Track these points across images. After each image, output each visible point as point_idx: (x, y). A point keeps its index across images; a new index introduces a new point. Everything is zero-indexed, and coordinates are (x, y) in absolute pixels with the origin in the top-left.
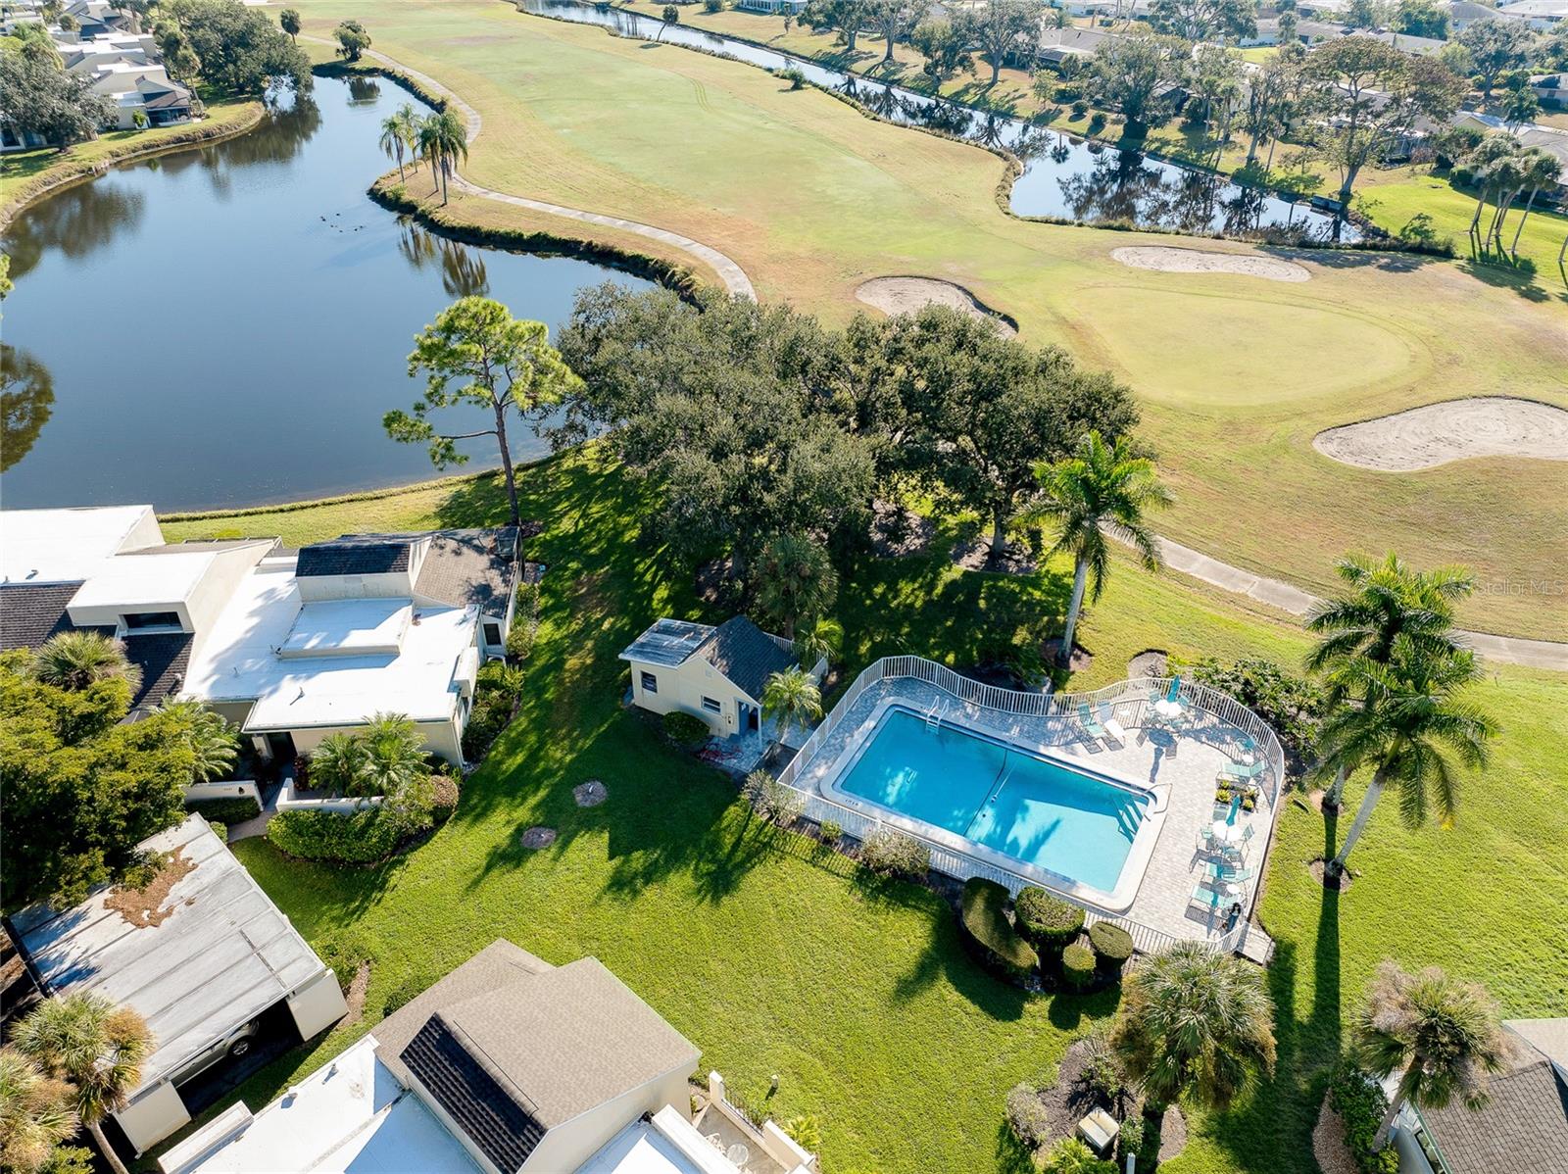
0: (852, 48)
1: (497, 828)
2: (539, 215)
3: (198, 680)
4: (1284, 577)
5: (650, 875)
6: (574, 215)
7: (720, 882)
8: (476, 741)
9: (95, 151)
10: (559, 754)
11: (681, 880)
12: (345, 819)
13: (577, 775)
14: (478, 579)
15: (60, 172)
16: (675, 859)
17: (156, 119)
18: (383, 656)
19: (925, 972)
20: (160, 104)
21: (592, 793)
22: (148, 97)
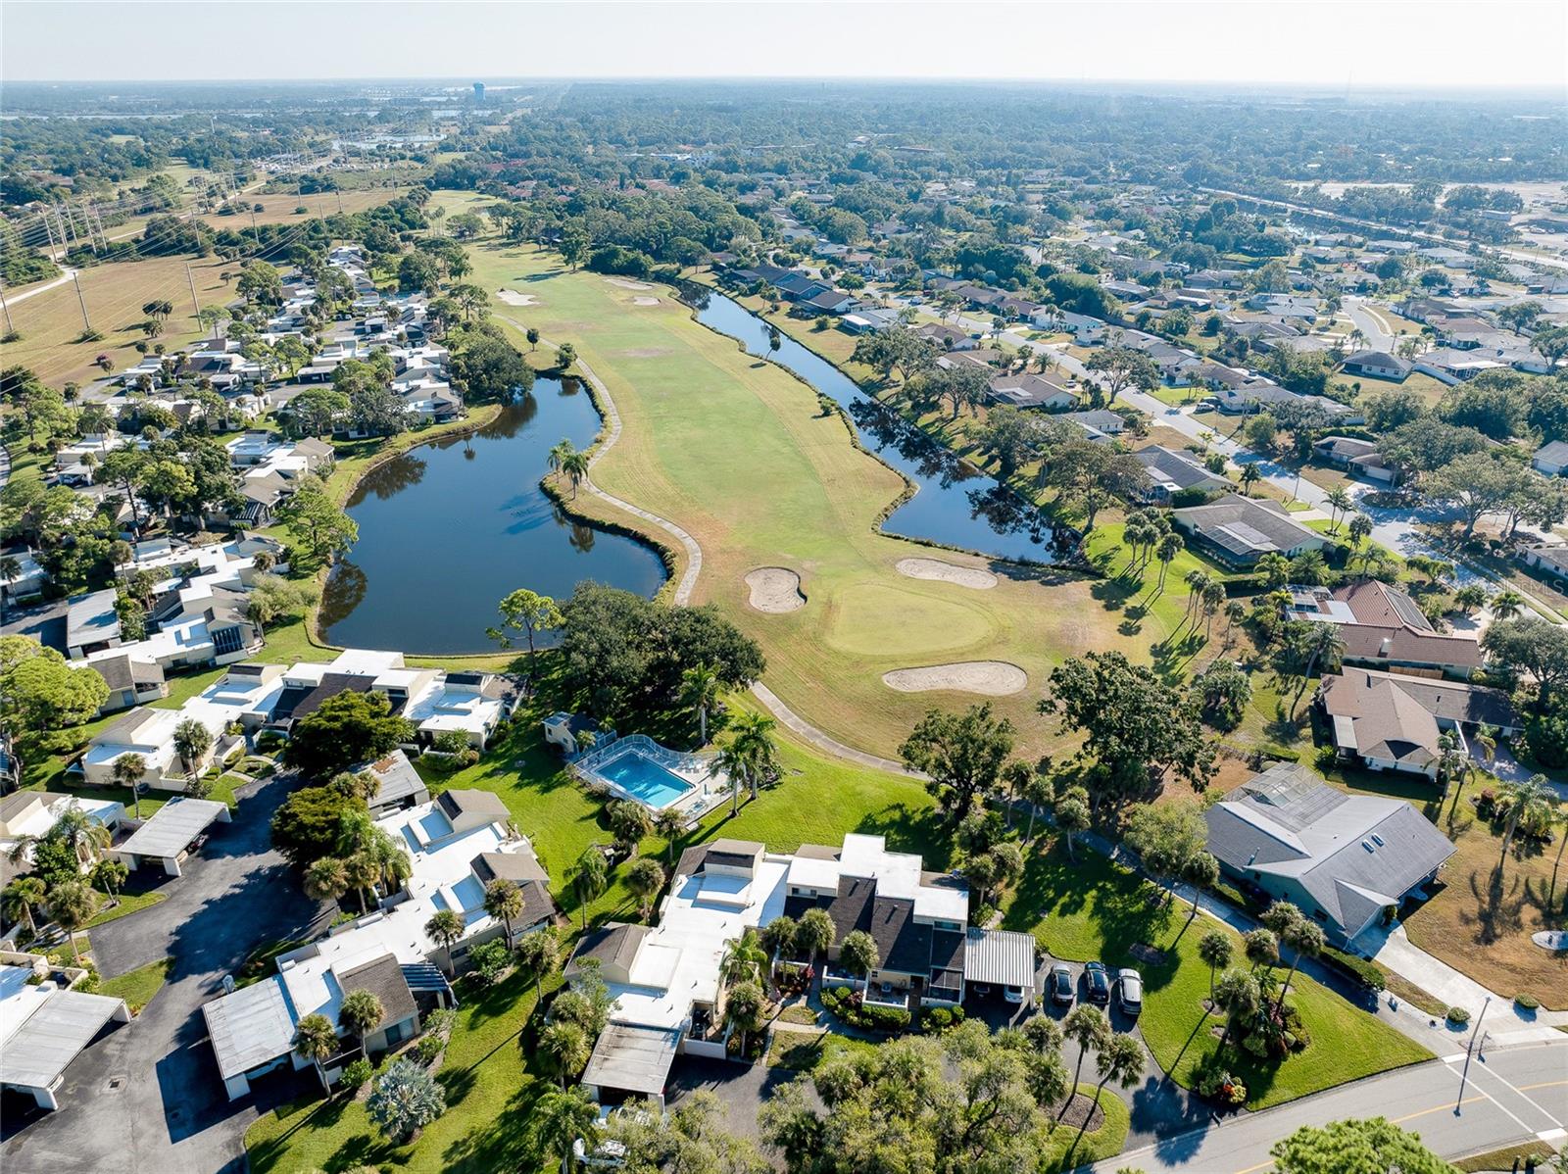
0: (887, 377)
1: (489, 768)
2: (618, 511)
3: (408, 713)
4: (820, 728)
5: (527, 785)
6: (636, 512)
7: (546, 790)
8: (489, 744)
9: (403, 442)
10: (517, 751)
11: (536, 787)
12: (443, 758)
13: (518, 757)
14: (508, 690)
15: (384, 456)
16: (537, 781)
17: (439, 419)
18: (466, 712)
19: (592, 816)
20: (443, 410)
21: (521, 763)
22: (436, 406)
